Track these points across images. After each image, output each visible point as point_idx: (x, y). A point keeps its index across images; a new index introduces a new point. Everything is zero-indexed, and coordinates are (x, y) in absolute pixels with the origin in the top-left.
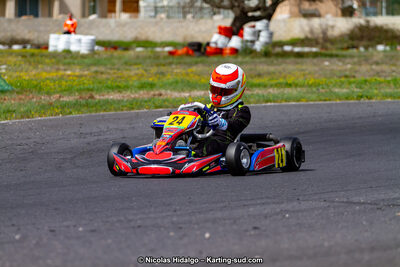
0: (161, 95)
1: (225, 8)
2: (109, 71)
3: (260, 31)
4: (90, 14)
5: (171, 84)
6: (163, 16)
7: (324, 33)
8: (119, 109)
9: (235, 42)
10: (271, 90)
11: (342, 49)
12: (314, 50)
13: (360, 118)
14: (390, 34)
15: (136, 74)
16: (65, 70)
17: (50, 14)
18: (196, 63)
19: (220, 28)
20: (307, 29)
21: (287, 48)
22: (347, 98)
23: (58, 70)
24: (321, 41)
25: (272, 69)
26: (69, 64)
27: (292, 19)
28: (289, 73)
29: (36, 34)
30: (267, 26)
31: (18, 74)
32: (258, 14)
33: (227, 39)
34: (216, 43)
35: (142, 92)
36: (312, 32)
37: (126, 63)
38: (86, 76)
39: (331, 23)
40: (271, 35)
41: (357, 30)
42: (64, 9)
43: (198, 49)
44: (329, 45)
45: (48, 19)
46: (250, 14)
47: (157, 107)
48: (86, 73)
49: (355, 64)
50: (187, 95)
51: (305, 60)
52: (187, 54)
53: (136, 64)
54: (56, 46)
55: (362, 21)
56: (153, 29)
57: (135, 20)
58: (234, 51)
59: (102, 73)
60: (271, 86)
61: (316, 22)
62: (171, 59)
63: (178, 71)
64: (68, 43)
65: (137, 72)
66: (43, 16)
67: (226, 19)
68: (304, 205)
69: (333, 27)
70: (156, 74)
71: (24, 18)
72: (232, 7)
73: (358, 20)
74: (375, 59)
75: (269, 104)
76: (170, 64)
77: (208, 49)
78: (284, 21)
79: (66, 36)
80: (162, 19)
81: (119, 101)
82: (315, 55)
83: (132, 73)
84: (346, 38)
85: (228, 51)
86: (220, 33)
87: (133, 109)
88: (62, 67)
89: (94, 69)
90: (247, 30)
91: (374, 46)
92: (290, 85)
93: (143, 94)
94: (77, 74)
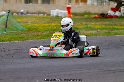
1: (113, 1)
9: (117, 13)
10: (121, 31)
15: (77, 25)
16: (52, 23)
18: (101, 21)
19: (112, 8)
23: (49, 23)
26: (55, 21)
33: (114, 13)
34: (110, 14)
38: (58, 25)
43: (103, 16)
45: (53, 5)
46: (123, 3)
50: (89, 32)
53: (79, 21)
54: (53, 15)
56: (91, 9)
57: (85, 5)
58: (116, 17)
60: (122, 29)
62: (93, 20)
63: (93, 24)
70: (84, 25)
72: (115, 1)
75: (117, 36)
77: (107, 16)
83: (76, 24)
86: (111, 10)
90: (122, 9)
94: (56, 24)
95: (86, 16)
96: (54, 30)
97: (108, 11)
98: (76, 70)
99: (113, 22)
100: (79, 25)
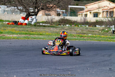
0: (4, 35)
1: (24, 12)
3: (33, 19)
5: (7, 33)
6: (6, 13)
7: (52, 20)
9: (26, 21)
11: (57, 25)
14: (70, 22)
18: (15, 27)
19: (22, 17)
20: (47, 19)
21: (41, 24)
24: (51, 22)
25: (36, 30)
27: (43, 16)
28: (41, 31)
30: (36, 17)
32: (33, 14)
33: (24, 21)
34: (21, 22)
36: (48, 20)
39: (54, 18)
40: (37, 20)
41: (61, 20)
43: (16, 23)
44: (53, 24)
46: (31, 14)
47: (3, 39)
49: (60, 29)
52: (12, 24)
55: (63, 17)
56: (3, 17)
58: (26, 24)
60: (36, 35)
61: (49, 17)
62: (8, 26)
67: (24, 15)
68: (43, 69)
69: (54, 19)
70: (3, 30)
72: (26, 12)
73: (62, 17)
74: (66, 28)
75: (35, 40)
77: (18, 23)
78: (40, 16)
82: (49, 26)
84: (58, 22)
85: (24, 24)
86: (22, 19)
90: (30, 18)
91: (65, 25)
92: (41, 35)
99: (24, 28)
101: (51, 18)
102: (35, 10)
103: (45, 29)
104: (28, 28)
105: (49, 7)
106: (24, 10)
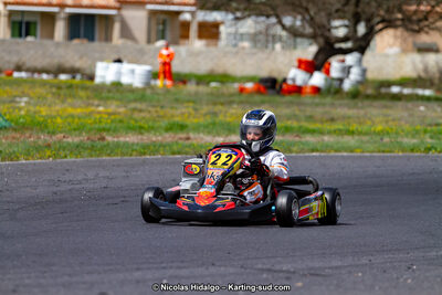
0: (188, 139)
2: (150, 109)
3: (350, 67)
4: (158, 39)
6: (247, 44)
7: (441, 72)
8: (126, 154)
9: (318, 79)
10: (326, 138)
12: (428, 92)
13: (413, 174)
15: (183, 114)
16: (98, 106)
17: (108, 38)
18: (263, 103)
19: (300, 61)
20: (420, 66)
21: (395, 89)
22: (412, 150)
23: (88, 105)
24: (436, 81)
25: (351, 112)
26: (108, 98)
27: (403, 54)
28: (370, 119)
29: (89, 62)
30: (360, 62)
31: (38, 108)
32: (349, 45)
33: (308, 75)
34: (294, 80)
35: (167, 135)
36: (426, 70)
37: (177, 100)
38: (119, 113)
40: (364, 71)
42: (126, 33)
43: (272, 85)
45: (104, 44)
46: (338, 46)
47: (174, 153)
48: (122, 110)
51: (400, 104)
53: (188, 101)
54: (103, 77)
56: (233, 61)
57: (212, 49)
58: (316, 90)
59: (141, 111)
60: (329, 133)
61: (431, 58)
62: (236, 99)
63: (234, 111)
64: (119, 73)
65: (184, 110)
66: (100, 40)
67: (309, 51)
70: (205, 115)
71: (76, 41)
75: (314, 154)
76: (230, 103)
77: (284, 86)
79: (117, 65)
80: (243, 48)
81: (133, 144)
83: (179, 112)
85: (308, 90)
86: (299, 67)
87: (144, 154)
88: (96, 102)
89: (133, 105)
90: (335, 65)
93: (168, 137)
94: (110, 110)
95: (213, 84)
96: (104, 130)
97: (289, 70)
98: (164, 265)
99: (302, 108)
100: (190, 114)
101: (437, 63)
102: (355, 31)
103: (390, 108)
104: (317, 105)
105: (415, 18)
106: (309, 30)
